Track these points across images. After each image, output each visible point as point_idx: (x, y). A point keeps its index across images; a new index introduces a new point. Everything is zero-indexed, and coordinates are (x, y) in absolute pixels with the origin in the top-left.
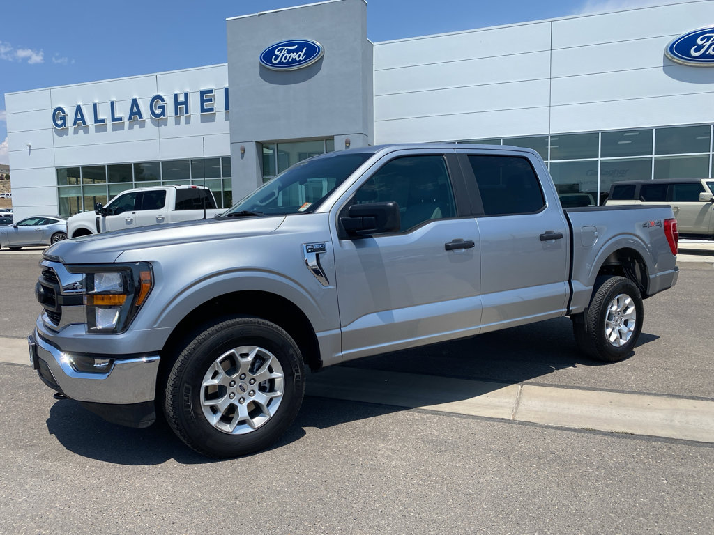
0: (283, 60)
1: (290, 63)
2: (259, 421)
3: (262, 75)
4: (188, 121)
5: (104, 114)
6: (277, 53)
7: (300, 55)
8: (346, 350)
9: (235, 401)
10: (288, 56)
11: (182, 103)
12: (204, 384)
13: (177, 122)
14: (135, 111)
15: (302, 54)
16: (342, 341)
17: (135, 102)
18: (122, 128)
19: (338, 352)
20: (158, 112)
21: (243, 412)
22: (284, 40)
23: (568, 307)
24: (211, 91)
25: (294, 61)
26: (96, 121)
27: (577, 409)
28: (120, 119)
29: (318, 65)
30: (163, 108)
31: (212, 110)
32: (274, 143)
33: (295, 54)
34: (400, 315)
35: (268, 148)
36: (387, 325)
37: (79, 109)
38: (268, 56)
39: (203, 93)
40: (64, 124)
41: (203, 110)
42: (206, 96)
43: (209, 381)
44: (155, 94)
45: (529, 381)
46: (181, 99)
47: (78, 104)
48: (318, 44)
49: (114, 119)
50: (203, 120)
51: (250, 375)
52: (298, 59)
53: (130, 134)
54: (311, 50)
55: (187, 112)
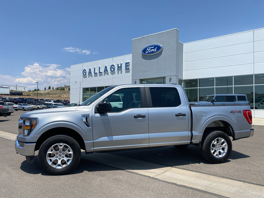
0: (149, 52)
1: (151, 53)
2: (64, 166)
3: (142, 57)
4: (121, 73)
5: (97, 71)
6: (147, 50)
7: (155, 50)
8: (95, 147)
9: (58, 159)
10: (151, 50)
11: (120, 67)
12: (48, 152)
13: (118, 73)
14: (106, 70)
15: (156, 49)
16: (94, 145)
17: (106, 67)
18: (102, 75)
19: (93, 148)
20: (112, 70)
21: (59, 162)
22: (150, 45)
23: (191, 141)
24: (129, 63)
25: (153, 52)
26: (95, 73)
27: (180, 177)
28: (101, 72)
29: (161, 53)
30: (114, 69)
31: (129, 69)
32: (146, 80)
33: (153, 49)
34: (115, 138)
35: (144, 81)
36: (110, 141)
37: (90, 69)
38: (144, 51)
39: (126, 63)
40: (86, 74)
41: (126, 69)
42: (127, 64)
43: (49, 152)
44: (112, 64)
45: (176, 166)
46: (120, 66)
47: (90, 68)
48: (161, 46)
49: (100, 73)
50: (126, 72)
51: (63, 152)
52: (154, 51)
53: (104, 77)
54: (159, 48)
55: (121, 70)
